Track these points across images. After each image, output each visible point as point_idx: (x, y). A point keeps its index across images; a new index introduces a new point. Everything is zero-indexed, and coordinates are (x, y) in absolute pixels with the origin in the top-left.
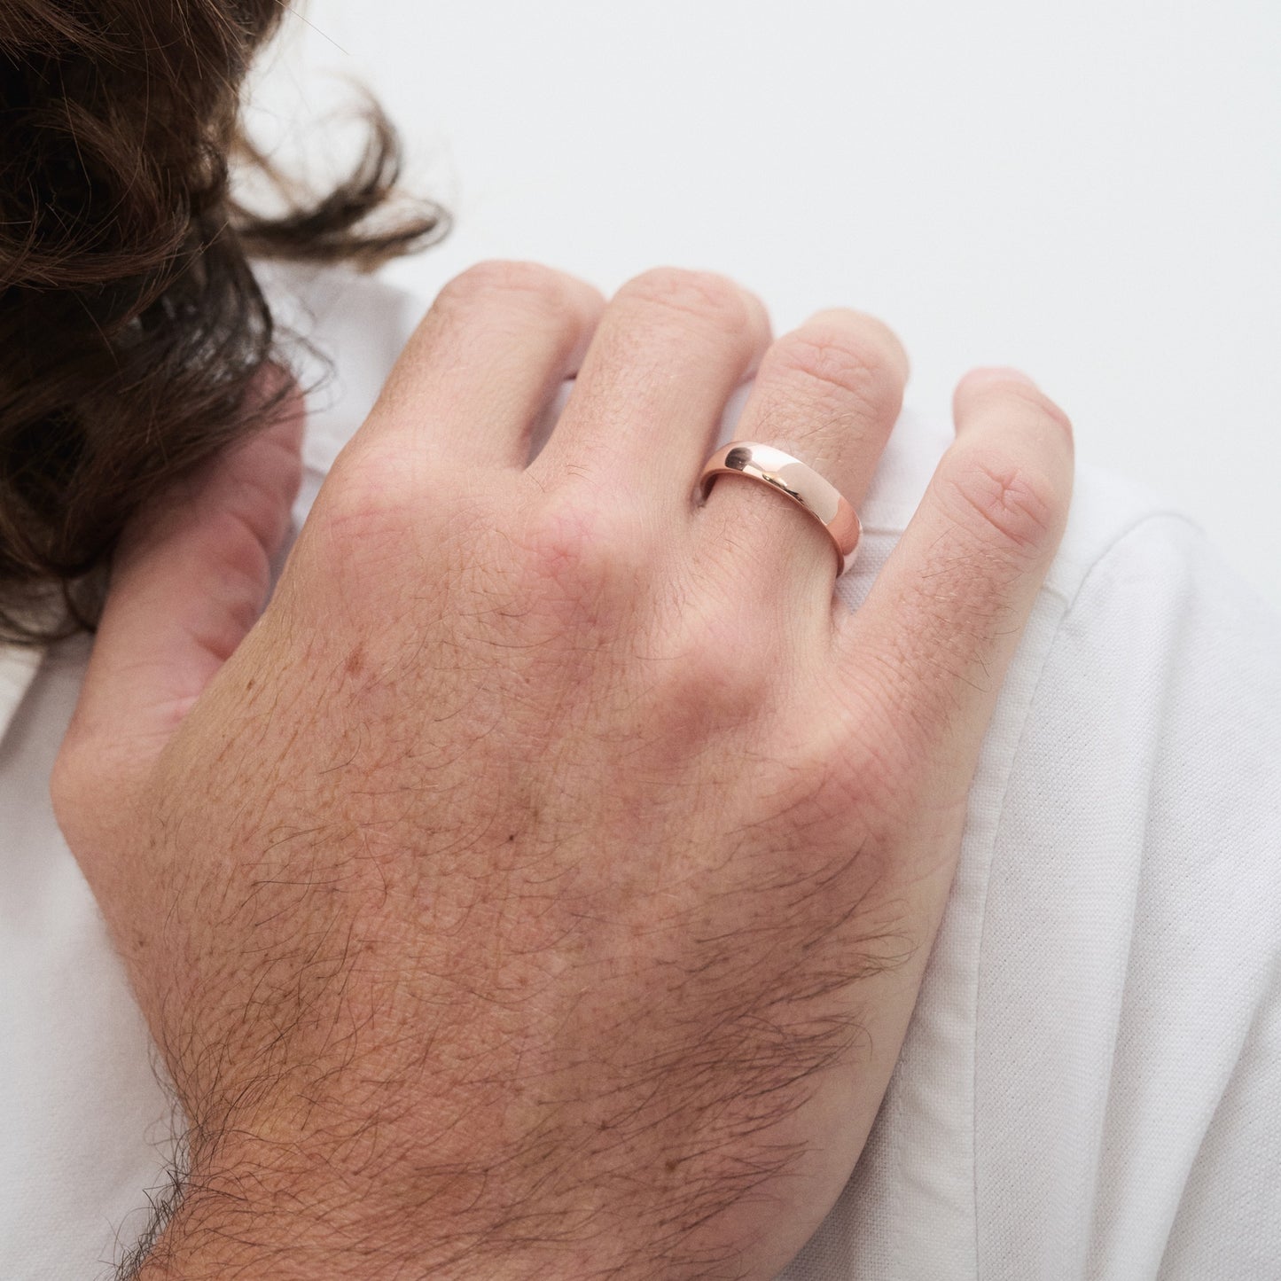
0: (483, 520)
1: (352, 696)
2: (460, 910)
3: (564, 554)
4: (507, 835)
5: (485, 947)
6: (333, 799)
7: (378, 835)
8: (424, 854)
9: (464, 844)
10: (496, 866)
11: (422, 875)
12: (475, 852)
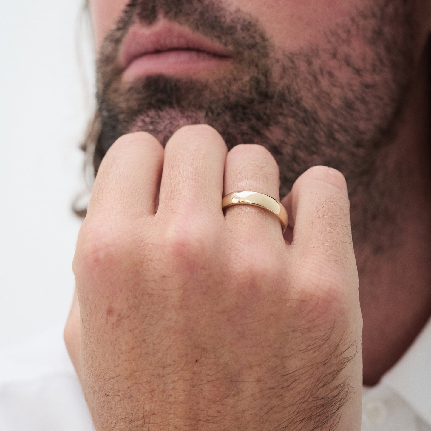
0: (145, 242)
1: (113, 324)
2: (185, 393)
3: (183, 245)
4: (194, 360)
5: (199, 403)
6: (119, 364)
7: (142, 374)
8: (163, 376)
9: (179, 369)
10: (194, 373)
11: (165, 384)
12: (183, 371)
